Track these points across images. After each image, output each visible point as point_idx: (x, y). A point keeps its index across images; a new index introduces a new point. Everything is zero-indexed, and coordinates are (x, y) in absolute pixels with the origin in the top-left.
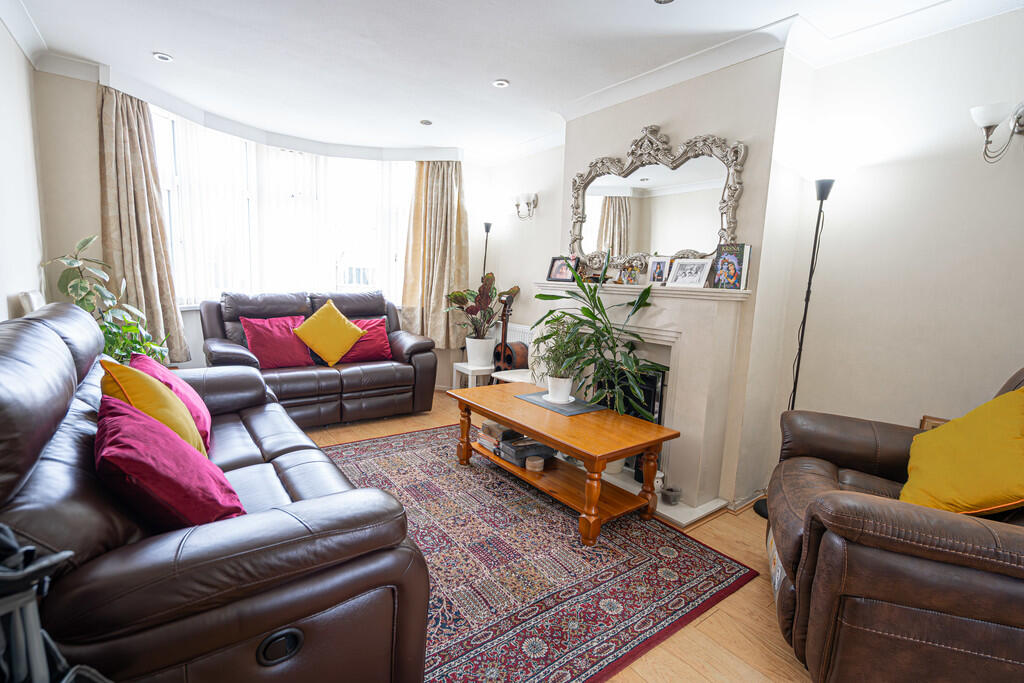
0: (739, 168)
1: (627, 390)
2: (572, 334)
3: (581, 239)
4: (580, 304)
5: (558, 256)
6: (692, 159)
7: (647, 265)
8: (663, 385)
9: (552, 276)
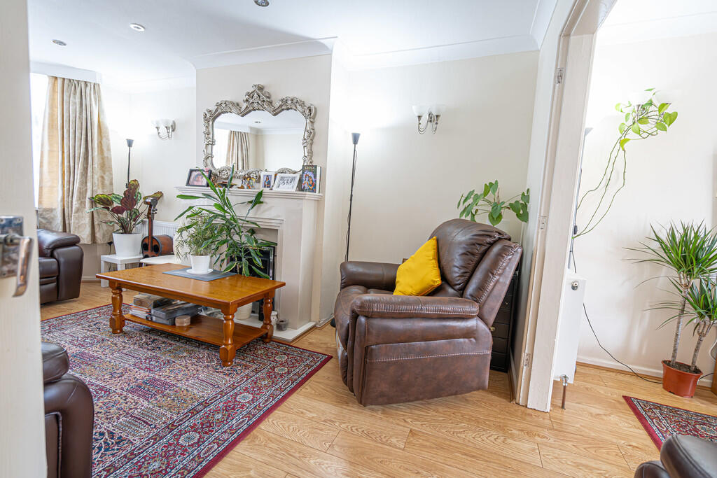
0: (312, 120)
1: (251, 261)
2: (208, 223)
3: (212, 157)
4: (213, 202)
5: (194, 168)
6: (285, 111)
7: (260, 177)
8: (274, 256)
9: (190, 183)
